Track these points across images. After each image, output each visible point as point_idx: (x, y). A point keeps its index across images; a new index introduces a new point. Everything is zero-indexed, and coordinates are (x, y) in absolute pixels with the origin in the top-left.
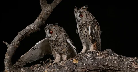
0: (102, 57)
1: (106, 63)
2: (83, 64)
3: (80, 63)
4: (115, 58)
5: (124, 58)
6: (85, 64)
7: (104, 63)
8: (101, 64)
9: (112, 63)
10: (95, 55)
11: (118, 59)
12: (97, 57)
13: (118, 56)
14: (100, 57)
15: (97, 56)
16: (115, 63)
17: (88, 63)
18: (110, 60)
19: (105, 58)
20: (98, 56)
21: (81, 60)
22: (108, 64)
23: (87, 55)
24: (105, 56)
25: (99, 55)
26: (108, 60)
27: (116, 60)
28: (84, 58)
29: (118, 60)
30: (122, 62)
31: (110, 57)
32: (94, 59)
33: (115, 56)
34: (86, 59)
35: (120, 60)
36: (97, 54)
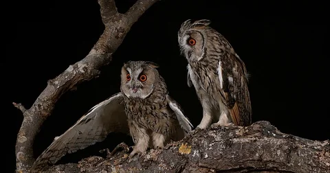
0: (246, 140)
1: (257, 155)
2: (202, 156)
3: (196, 153)
4: (279, 142)
5: (299, 141)
6: (206, 156)
7: (253, 153)
8: (244, 156)
9: (271, 153)
10: (231, 135)
11: (287, 144)
12: (235, 140)
13: (285, 138)
14: (242, 140)
15: (235, 137)
16: (279, 153)
17: (214, 153)
18: (267, 147)
19: (255, 141)
20: (238, 137)
21: (198, 146)
22: (261, 156)
23: (212, 135)
24: (255, 137)
25: (241, 135)
26: (263, 147)
27: (280, 147)
28: (205, 142)
29: (287, 147)
30: (295, 151)
31: (266, 138)
32: (229, 144)
33: (278, 137)
34: (211, 145)
35: (291, 147)
36: (235, 133)
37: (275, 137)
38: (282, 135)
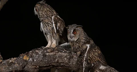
0: (52, 54)
1: (56, 60)
2: (33, 60)
3: (31, 59)
4: (65, 54)
5: (74, 54)
6: (35, 61)
7: (55, 59)
8: (51, 61)
9: (62, 59)
10: (45, 51)
11: (68, 55)
12: (47, 54)
13: (68, 53)
14: (50, 54)
15: (47, 53)
16: (65, 59)
17: (39, 59)
18: (60, 57)
19: (56, 54)
20: (48, 53)
21: (31, 57)
22: (58, 60)
23: (38, 52)
24: (56, 52)
25: (50, 51)
26: (59, 57)
27: (66, 57)
28: (34, 55)
29: (69, 57)
30: (72, 58)
31: (60, 53)
32: (45, 56)
34: (37, 56)
35: (70, 56)
36: (47, 51)
37: (64, 53)
38: (66, 52)
